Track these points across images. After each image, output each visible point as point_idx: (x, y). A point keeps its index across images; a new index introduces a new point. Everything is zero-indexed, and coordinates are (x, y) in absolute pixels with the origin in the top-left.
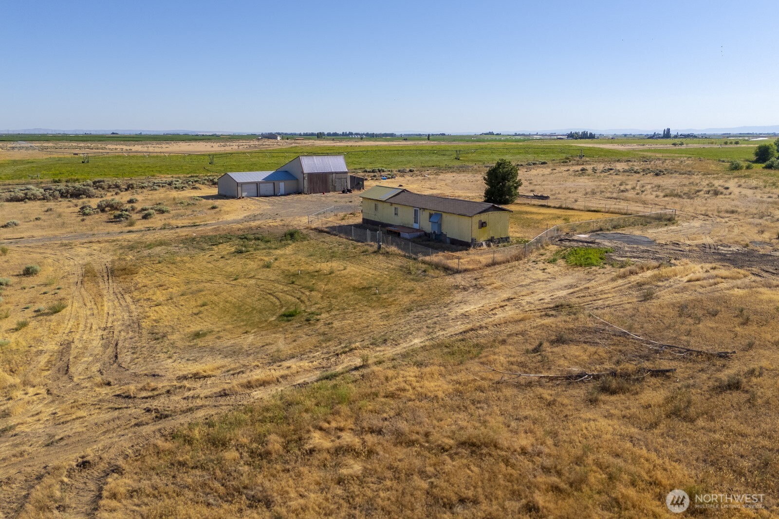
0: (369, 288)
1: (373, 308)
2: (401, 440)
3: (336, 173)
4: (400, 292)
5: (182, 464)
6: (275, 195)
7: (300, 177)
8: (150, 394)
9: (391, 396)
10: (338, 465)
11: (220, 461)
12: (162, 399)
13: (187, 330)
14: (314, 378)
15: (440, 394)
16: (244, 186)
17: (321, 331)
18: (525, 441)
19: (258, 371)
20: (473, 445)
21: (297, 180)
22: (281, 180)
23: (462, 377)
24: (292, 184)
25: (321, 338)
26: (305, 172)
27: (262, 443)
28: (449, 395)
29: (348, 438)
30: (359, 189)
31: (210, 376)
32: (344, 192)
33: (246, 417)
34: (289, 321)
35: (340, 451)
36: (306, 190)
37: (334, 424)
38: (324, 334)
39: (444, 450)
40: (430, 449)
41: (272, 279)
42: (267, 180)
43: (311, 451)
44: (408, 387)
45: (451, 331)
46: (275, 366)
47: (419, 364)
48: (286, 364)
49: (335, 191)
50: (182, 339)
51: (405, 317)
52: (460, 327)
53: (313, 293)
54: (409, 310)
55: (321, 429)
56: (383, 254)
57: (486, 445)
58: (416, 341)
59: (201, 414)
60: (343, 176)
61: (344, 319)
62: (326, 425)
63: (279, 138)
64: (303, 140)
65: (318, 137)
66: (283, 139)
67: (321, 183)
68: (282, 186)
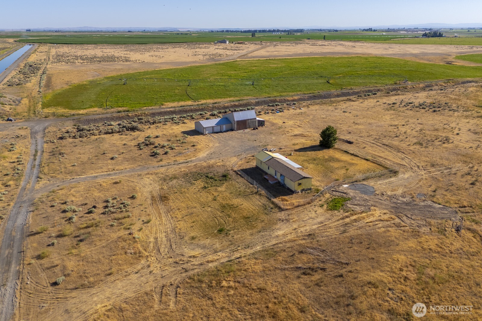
0: (249, 218)
1: (248, 229)
2: (244, 286)
3: (251, 119)
4: (259, 221)
5: (193, 287)
6: (221, 132)
7: (233, 123)
8: (182, 262)
9: (245, 270)
10: (228, 291)
11: (201, 287)
12: (186, 264)
13: (190, 235)
14: (226, 260)
15: (258, 271)
16: (207, 129)
17: (230, 240)
18: (273, 290)
19: (210, 256)
20: (261, 289)
21: (232, 123)
22: (224, 124)
23: (267, 265)
24: (229, 126)
25: (230, 243)
26: (235, 120)
27: (211, 283)
28: (261, 272)
29: (232, 284)
30: (262, 126)
31: (197, 257)
32: (254, 129)
33: (207, 273)
34: (220, 233)
35: (229, 287)
36: (235, 129)
37: (229, 279)
38: (231, 241)
39: (253, 289)
40: (250, 289)
41: (216, 208)
42: (218, 124)
43: (222, 287)
44: (250, 268)
45: (271, 244)
46: (215, 255)
47: (256, 259)
48: (219, 254)
49: (250, 128)
50: (189, 239)
51: (258, 235)
52: (274, 242)
53: (230, 219)
54: (260, 232)
55: (225, 280)
56: (259, 194)
57: (263, 290)
58: (258, 248)
59: (196, 271)
60: (254, 120)
61: (238, 234)
62: (227, 279)
63: (227, 42)
64: (242, 43)
65: (253, 36)
66: (230, 42)
67: (243, 125)
68: (224, 127)
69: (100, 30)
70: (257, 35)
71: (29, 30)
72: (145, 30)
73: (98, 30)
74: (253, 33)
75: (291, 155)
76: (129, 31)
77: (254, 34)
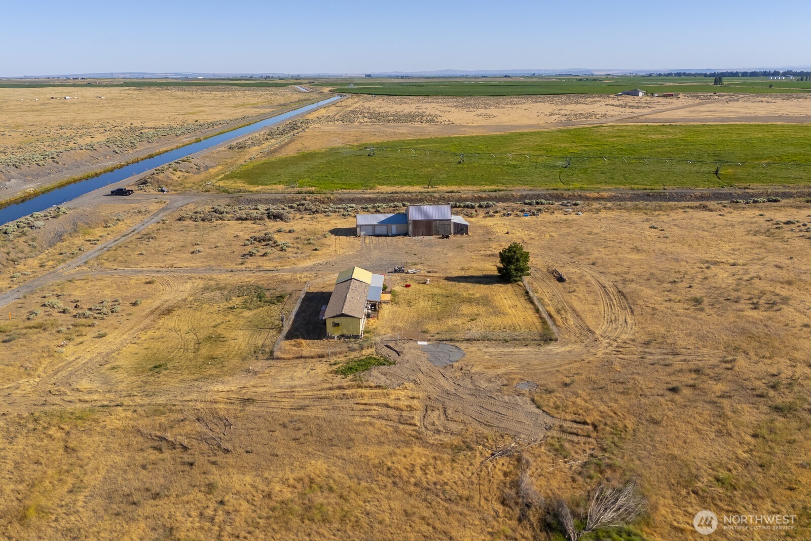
0: (214, 359)
1: (190, 373)
3: (440, 220)
4: (220, 366)
6: (387, 235)
7: (407, 224)
16: (362, 227)
22: (394, 224)
24: (402, 227)
25: (142, 384)
26: (411, 219)
30: (462, 234)
32: (443, 238)
36: (410, 233)
38: (146, 382)
42: (384, 223)
49: (437, 234)
50: (107, 368)
51: (187, 384)
52: (191, 397)
53: (192, 354)
54: (197, 380)
56: (280, 330)
58: (162, 399)
60: (446, 223)
63: (641, 94)
64: (672, 95)
65: (716, 82)
66: (646, 94)
67: (425, 228)
68: (394, 229)
69: (465, 74)
70: (726, 81)
71: (369, 76)
72: (534, 74)
73: (462, 74)
74: (718, 78)
75: (425, 283)
76: (506, 76)
77: (720, 79)
